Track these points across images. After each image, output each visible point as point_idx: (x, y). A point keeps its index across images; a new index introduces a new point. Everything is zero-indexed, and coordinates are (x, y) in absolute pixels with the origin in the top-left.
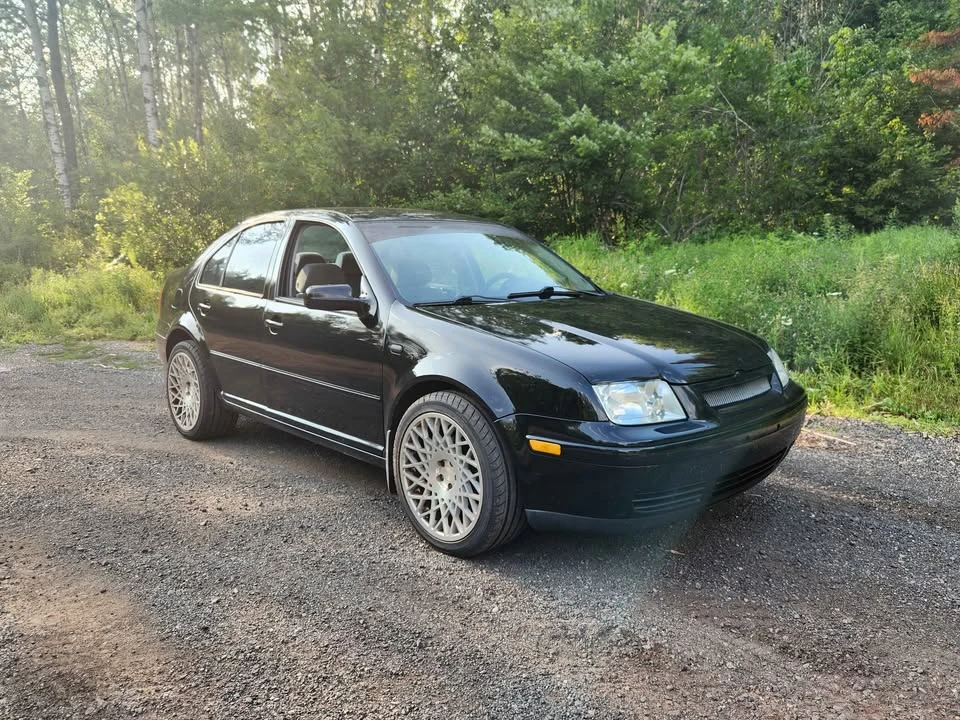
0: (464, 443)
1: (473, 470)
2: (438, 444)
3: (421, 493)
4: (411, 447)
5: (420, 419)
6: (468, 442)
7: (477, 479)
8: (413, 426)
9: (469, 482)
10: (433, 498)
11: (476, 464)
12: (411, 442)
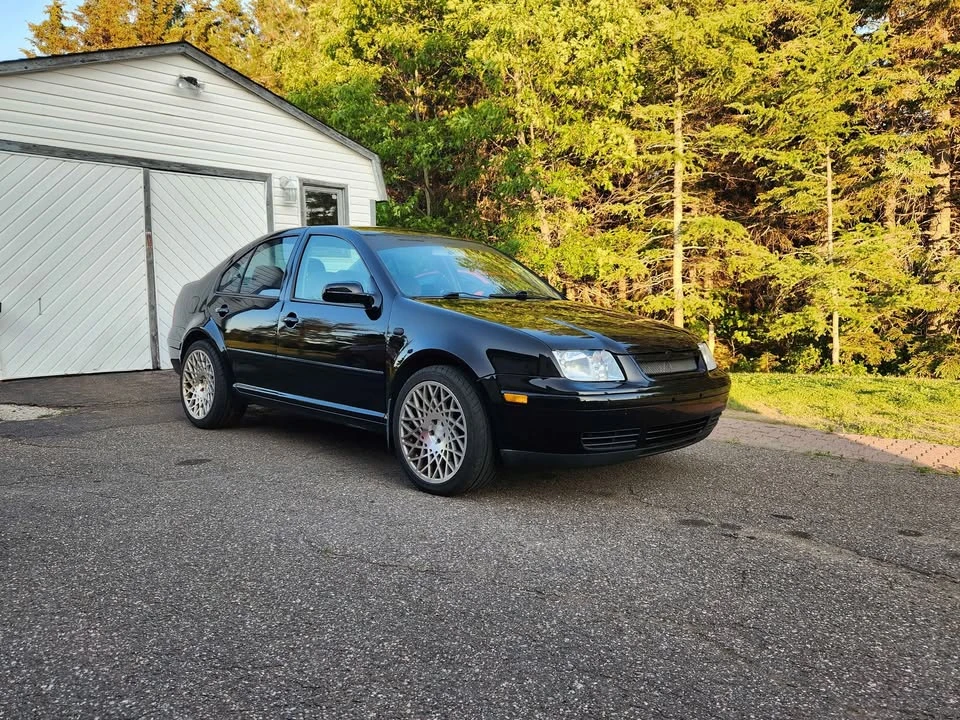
0: (457, 411)
1: (460, 432)
2: (434, 407)
3: (414, 442)
4: (411, 404)
5: (423, 384)
6: (460, 410)
7: (462, 440)
8: (416, 389)
9: (455, 442)
10: (423, 447)
11: (464, 429)
12: (412, 400)
